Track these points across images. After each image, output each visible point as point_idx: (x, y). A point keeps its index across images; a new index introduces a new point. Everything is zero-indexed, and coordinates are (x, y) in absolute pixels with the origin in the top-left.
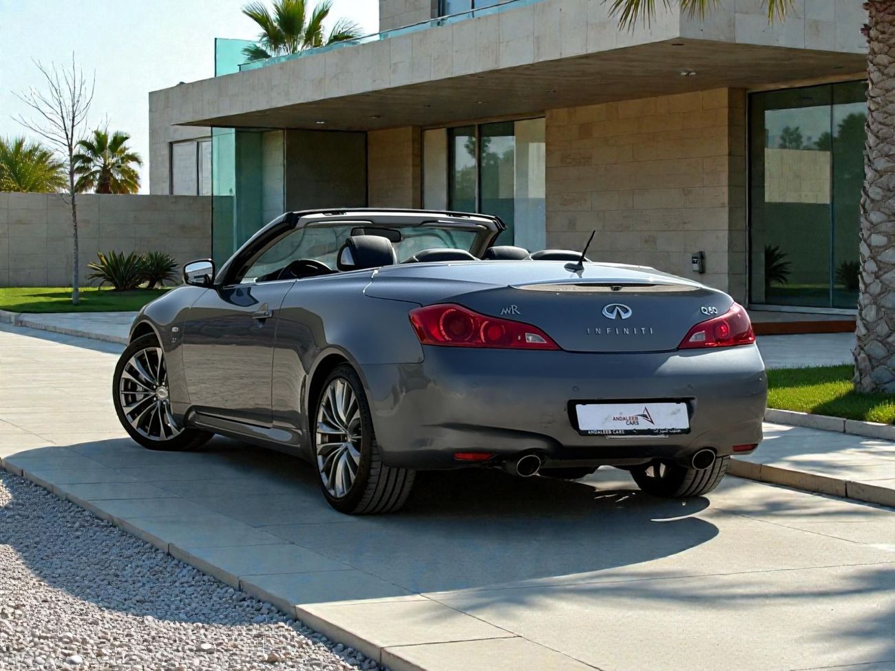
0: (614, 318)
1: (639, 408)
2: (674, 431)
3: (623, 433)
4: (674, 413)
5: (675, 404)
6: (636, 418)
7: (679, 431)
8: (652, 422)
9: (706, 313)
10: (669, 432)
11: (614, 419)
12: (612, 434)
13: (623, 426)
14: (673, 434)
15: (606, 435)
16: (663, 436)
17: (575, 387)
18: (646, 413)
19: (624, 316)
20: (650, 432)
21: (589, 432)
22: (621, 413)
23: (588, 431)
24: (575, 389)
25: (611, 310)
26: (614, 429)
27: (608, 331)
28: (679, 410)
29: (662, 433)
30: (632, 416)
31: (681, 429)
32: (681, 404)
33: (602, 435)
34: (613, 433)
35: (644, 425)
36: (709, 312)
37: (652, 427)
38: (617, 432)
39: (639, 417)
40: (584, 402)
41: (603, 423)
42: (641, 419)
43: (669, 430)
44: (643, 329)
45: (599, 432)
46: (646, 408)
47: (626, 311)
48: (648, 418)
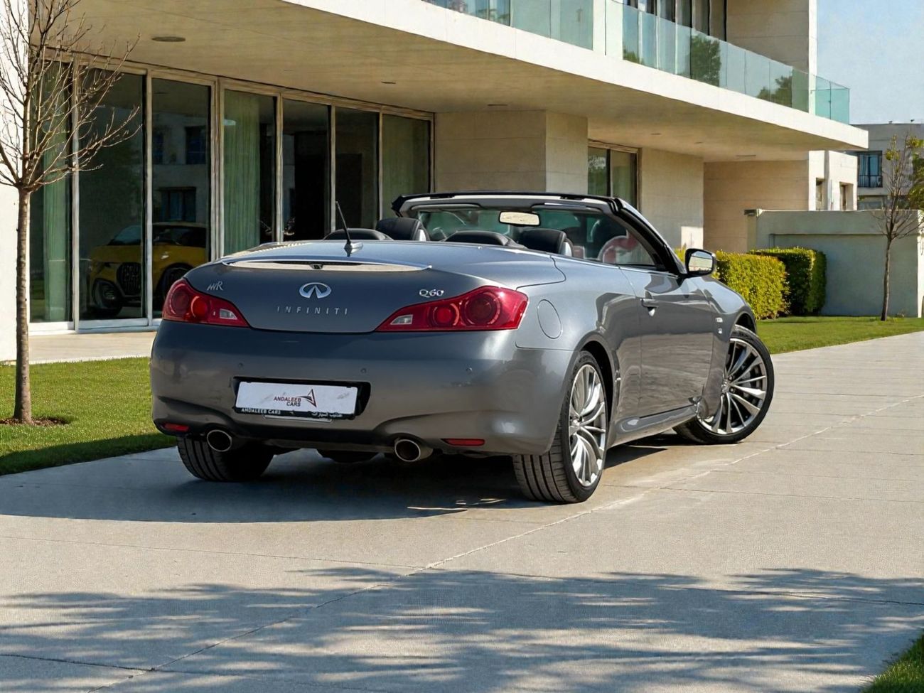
0: (309, 297)
1: (305, 390)
2: (334, 416)
3: (279, 413)
5: (345, 388)
6: (300, 400)
7: (340, 416)
8: (315, 404)
9: (425, 295)
10: (329, 416)
11: (276, 399)
12: (267, 414)
13: (281, 406)
14: (333, 418)
15: (261, 414)
16: (326, 420)
17: (241, 364)
18: (311, 395)
19: (320, 296)
20: (309, 414)
21: (243, 410)
22: (284, 394)
23: (242, 408)
26: (270, 408)
27: (298, 310)
28: (348, 394)
29: (321, 417)
30: (295, 397)
31: (344, 415)
32: (352, 388)
33: (256, 413)
34: (268, 412)
35: (305, 407)
37: (312, 409)
38: (273, 412)
39: (302, 398)
40: (249, 380)
41: (262, 402)
42: (304, 401)
43: (329, 414)
44: (337, 309)
45: (253, 411)
46: (312, 390)
47: (323, 290)
48: (311, 399)
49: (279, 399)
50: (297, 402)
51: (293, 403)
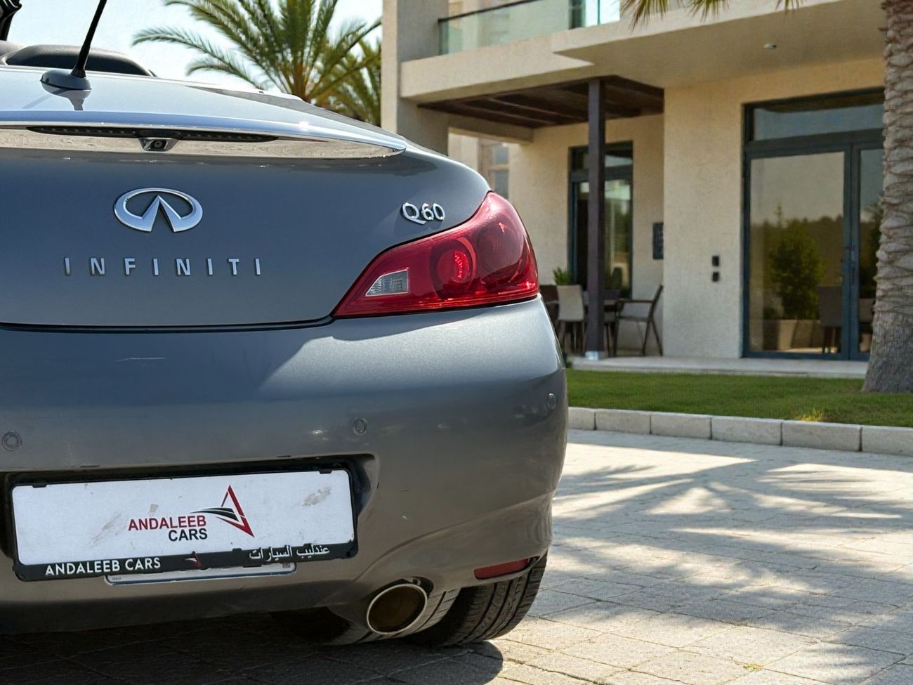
0: (149, 229)
1: (210, 491)
2: (310, 554)
3: (158, 565)
4: (312, 501)
5: (316, 474)
6: (202, 521)
7: (325, 551)
8: (246, 529)
9: (413, 218)
10: (296, 555)
11: (132, 525)
12: (123, 571)
13: (159, 544)
14: (306, 559)
15: (104, 574)
16: (278, 568)
17: (12, 435)
18: (230, 504)
19: (180, 224)
20: (238, 557)
21: (49, 571)
22: (154, 508)
23: (45, 566)
24: (12, 441)
25: (139, 207)
27: (128, 267)
28: (327, 492)
29: (273, 561)
30: (187, 514)
31: (330, 547)
32: (334, 473)
33: (89, 571)
34: (125, 566)
35: (222, 538)
36: (421, 217)
37: (244, 542)
38: (139, 565)
39: (208, 517)
40: (40, 479)
41: (97, 539)
42: (215, 524)
43: (294, 549)
44: (234, 261)
45: (81, 569)
46: (230, 490)
47: (187, 210)
48: (234, 517)
49: (144, 524)
50: (193, 527)
51: (187, 530)
